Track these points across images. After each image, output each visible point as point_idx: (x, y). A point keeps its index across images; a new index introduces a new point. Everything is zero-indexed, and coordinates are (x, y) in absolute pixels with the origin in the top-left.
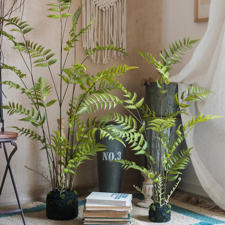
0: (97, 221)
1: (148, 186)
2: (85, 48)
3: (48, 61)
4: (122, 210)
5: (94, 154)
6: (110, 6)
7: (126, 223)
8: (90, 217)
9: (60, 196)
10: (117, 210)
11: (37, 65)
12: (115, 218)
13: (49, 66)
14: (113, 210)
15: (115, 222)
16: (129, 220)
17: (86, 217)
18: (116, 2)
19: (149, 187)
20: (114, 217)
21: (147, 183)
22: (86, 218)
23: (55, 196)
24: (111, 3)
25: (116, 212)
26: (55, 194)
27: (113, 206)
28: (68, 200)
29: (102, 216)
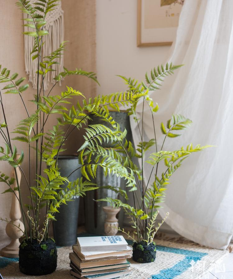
0: (96, 271)
1: (112, 224)
2: (28, 72)
3: (18, 87)
4: (124, 255)
5: (82, 194)
6: (50, 26)
7: (126, 269)
8: (88, 267)
9: (42, 247)
10: (118, 255)
11: (8, 92)
12: (114, 265)
13: (20, 93)
14: (113, 256)
15: (115, 269)
16: (128, 265)
17: (84, 268)
18: (55, 22)
19: (114, 225)
21: (111, 220)
22: (84, 269)
23: (36, 247)
24: (51, 22)
25: (116, 257)
26: (33, 245)
27: (113, 252)
28: (50, 250)
29: (100, 265)
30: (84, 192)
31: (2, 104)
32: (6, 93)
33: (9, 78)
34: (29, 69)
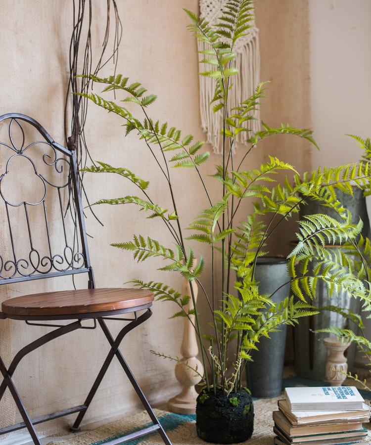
0: (314, 441)
1: (339, 365)
2: (205, 129)
4: (358, 417)
5: (293, 322)
6: (238, 54)
7: (361, 439)
8: (302, 435)
9: (231, 402)
10: (349, 418)
11: (178, 165)
12: (343, 433)
14: (341, 418)
15: (344, 438)
16: (365, 434)
17: (296, 435)
18: (245, 47)
19: (342, 367)
20: (341, 431)
21: (336, 360)
22: (295, 437)
23: (221, 402)
24: (239, 48)
25: (346, 421)
26: (218, 398)
27: (342, 412)
28: (244, 407)
29: (322, 431)
30: (296, 319)
31: (169, 184)
32: (176, 166)
33: (180, 142)
34: (207, 124)
